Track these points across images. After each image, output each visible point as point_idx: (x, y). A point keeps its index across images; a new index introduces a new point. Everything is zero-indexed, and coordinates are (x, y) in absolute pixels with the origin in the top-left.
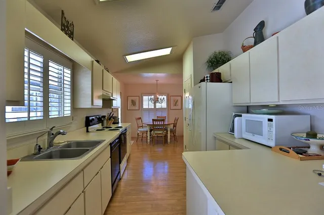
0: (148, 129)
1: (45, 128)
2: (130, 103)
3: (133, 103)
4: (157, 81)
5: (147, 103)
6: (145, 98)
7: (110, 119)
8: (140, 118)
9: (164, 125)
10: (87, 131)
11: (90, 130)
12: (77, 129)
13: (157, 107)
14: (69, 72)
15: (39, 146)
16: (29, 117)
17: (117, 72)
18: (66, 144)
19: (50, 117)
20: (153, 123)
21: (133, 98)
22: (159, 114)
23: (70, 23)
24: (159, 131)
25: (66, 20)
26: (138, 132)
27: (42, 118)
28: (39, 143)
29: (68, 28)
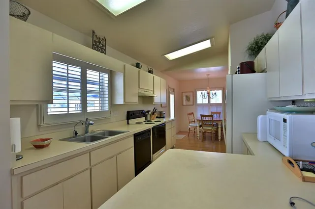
0: (197, 124)
1: (83, 119)
2: (184, 98)
3: (188, 98)
4: (208, 75)
5: (201, 98)
6: (199, 93)
7: (153, 113)
8: (193, 113)
9: (213, 121)
10: (128, 124)
11: (130, 123)
12: (117, 121)
13: (211, 102)
14: (107, 76)
15: (76, 132)
16: (68, 111)
17: (166, 70)
18: (101, 133)
19: (88, 111)
20: (202, 118)
21: (187, 94)
22: (214, 110)
23: (101, 39)
24: (209, 127)
25: (98, 37)
26: (190, 127)
27: (80, 112)
28: (76, 130)
29: (100, 43)
